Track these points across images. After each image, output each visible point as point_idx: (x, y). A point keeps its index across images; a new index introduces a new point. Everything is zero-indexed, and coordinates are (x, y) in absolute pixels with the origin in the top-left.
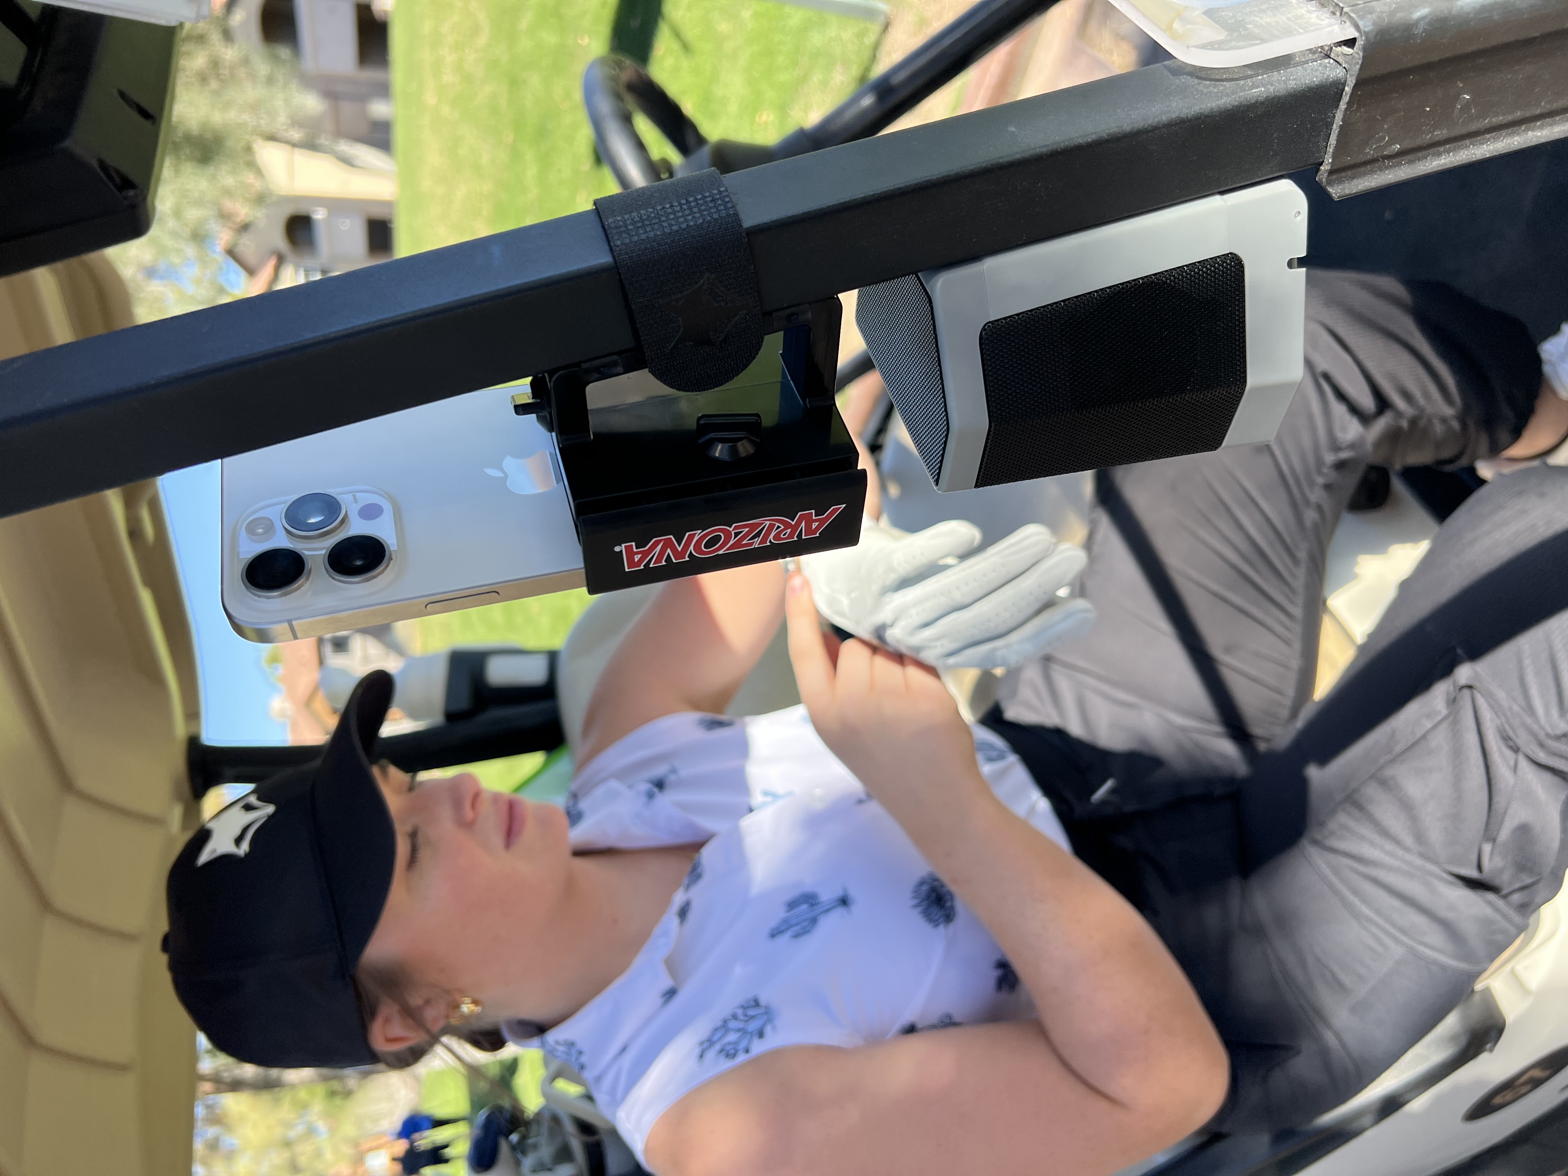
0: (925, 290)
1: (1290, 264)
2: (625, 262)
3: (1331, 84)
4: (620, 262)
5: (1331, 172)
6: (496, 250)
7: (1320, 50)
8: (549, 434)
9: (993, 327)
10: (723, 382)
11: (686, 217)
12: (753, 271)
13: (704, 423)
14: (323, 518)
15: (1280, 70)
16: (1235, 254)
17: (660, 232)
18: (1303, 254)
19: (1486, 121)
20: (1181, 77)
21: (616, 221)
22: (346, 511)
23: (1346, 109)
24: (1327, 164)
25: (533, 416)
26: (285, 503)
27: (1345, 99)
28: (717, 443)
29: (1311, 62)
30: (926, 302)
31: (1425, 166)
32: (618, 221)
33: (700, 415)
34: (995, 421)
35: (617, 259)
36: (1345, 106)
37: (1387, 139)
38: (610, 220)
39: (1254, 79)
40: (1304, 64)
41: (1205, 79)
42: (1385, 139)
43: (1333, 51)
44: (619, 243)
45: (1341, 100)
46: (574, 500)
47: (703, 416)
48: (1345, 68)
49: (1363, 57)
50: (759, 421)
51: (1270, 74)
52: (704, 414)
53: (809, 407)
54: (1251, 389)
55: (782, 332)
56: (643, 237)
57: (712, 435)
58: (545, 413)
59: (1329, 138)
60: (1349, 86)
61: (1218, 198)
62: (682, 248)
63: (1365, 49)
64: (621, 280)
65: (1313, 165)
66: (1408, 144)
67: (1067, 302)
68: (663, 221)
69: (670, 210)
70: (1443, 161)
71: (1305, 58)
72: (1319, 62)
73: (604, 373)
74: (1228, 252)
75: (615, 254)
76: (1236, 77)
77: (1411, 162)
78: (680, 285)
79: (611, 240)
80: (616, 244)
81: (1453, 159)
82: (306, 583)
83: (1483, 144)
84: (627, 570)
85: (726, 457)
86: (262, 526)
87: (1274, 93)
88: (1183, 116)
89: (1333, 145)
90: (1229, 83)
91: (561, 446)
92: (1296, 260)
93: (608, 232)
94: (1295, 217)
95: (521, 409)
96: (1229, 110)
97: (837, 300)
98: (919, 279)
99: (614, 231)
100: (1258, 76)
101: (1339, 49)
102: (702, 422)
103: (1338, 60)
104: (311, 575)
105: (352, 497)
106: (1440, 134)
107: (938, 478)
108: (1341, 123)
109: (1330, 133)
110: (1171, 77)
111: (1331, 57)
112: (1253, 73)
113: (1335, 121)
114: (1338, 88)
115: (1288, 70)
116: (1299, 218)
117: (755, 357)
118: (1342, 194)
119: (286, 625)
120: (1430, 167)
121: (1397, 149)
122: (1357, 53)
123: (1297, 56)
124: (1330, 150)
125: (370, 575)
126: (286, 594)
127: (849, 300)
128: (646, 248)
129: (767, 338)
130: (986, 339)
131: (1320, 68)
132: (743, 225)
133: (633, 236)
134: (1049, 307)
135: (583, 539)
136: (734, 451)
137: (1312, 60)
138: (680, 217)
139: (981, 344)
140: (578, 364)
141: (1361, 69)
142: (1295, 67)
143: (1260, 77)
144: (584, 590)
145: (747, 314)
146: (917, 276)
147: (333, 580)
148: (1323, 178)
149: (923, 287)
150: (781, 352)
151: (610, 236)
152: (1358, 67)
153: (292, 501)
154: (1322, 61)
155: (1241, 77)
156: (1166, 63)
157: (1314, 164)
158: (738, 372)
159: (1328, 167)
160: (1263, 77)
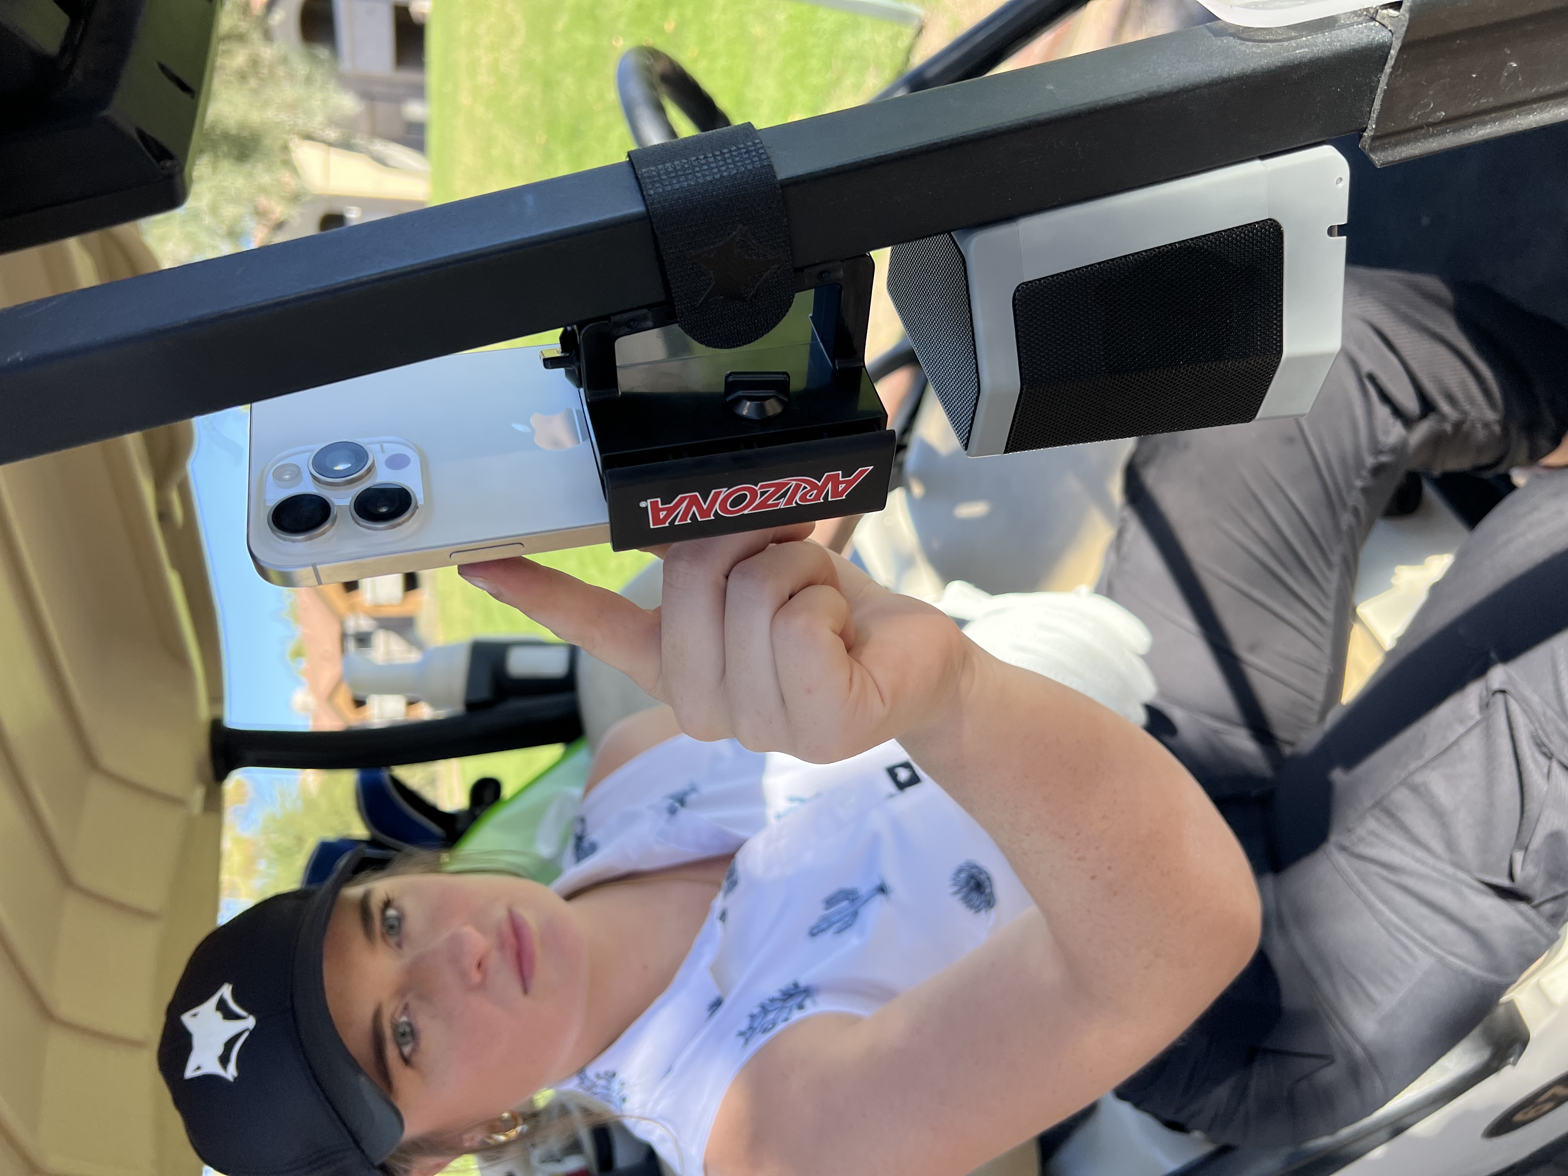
0: (959, 250)
1: (1330, 232)
2: (658, 212)
3: (1376, 47)
4: (652, 212)
5: (1374, 138)
6: (529, 199)
7: (1365, 13)
8: (577, 389)
9: (1026, 288)
10: (753, 339)
11: (720, 168)
12: (786, 224)
13: (733, 381)
14: (350, 465)
15: (1325, 32)
16: (1274, 221)
17: (693, 182)
18: (1344, 221)
19: (1533, 91)
20: (1223, 38)
21: (650, 171)
22: (374, 460)
23: (1391, 73)
24: (1370, 130)
25: (562, 370)
26: (312, 451)
27: (1391, 62)
28: (744, 401)
29: (1356, 25)
30: (959, 262)
31: (1470, 135)
32: (652, 171)
33: (728, 372)
34: (1026, 384)
35: (649, 208)
36: (1390, 70)
37: (1432, 105)
38: (644, 170)
39: (1298, 40)
40: (1348, 27)
41: (1249, 40)
42: (1430, 105)
43: (1378, 14)
44: (652, 192)
45: (1386, 63)
46: (601, 452)
47: (731, 374)
48: (1390, 31)
49: (1411, 20)
50: (788, 380)
51: (1314, 36)
52: (732, 371)
53: (837, 368)
54: (1288, 359)
55: (813, 290)
56: (677, 186)
57: (740, 393)
58: (574, 368)
59: (1373, 103)
60: (1395, 50)
61: (1258, 163)
62: (715, 199)
63: (1411, 10)
64: (653, 230)
65: (1354, 131)
66: (1454, 112)
67: (1102, 265)
68: (697, 172)
69: (703, 161)
70: (1488, 131)
71: (1350, 21)
72: (1364, 24)
73: (634, 327)
74: (1267, 218)
75: (648, 203)
76: (1280, 38)
77: (1455, 131)
78: (713, 236)
79: (644, 189)
80: (649, 193)
81: (1499, 129)
82: (331, 528)
83: (1529, 114)
84: (652, 527)
85: (754, 416)
86: (289, 473)
87: (1318, 54)
88: (1225, 75)
89: (1377, 110)
90: (1273, 44)
91: (588, 400)
92: (1337, 227)
93: (642, 181)
94: (1337, 184)
95: (550, 363)
96: (1273, 71)
97: (869, 258)
98: (952, 238)
99: (648, 180)
100: (1302, 38)
101: (1385, 11)
102: (730, 379)
103: (1384, 23)
104: (337, 521)
105: (380, 447)
106: (1486, 102)
107: (968, 442)
108: (1386, 88)
109: (1375, 98)
110: (1213, 38)
111: (1377, 20)
112: (1297, 35)
113: (1380, 86)
114: (1383, 52)
115: (1333, 32)
116: (1340, 185)
117: (785, 315)
118: (1386, 160)
119: (311, 568)
120: (1476, 135)
121: (1442, 117)
122: (1404, 15)
123: (1342, 19)
124: (1374, 115)
125: (393, 523)
126: (311, 539)
127: (882, 258)
128: (679, 198)
129: (797, 295)
130: (1018, 300)
131: (1365, 31)
132: (777, 176)
133: (666, 185)
134: (1084, 269)
135: (608, 491)
136: (761, 409)
137: (1358, 23)
138: (713, 168)
139: (1014, 305)
140: (607, 317)
141: (1407, 31)
142: (1339, 29)
143: (1304, 39)
144: (609, 546)
145: (779, 268)
146: (951, 236)
147: (358, 527)
148: (1366, 145)
149: (957, 247)
150: (811, 315)
151: (643, 185)
152: (1404, 29)
153: (320, 448)
154: (1367, 24)
155: (1285, 38)
156: (1208, 24)
157: (1356, 130)
158: (768, 329)
159: (1372, 133)
160: (1307, 39)
